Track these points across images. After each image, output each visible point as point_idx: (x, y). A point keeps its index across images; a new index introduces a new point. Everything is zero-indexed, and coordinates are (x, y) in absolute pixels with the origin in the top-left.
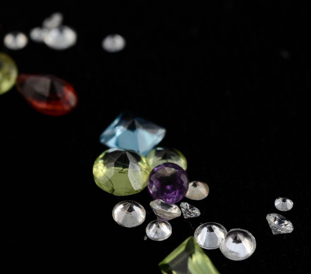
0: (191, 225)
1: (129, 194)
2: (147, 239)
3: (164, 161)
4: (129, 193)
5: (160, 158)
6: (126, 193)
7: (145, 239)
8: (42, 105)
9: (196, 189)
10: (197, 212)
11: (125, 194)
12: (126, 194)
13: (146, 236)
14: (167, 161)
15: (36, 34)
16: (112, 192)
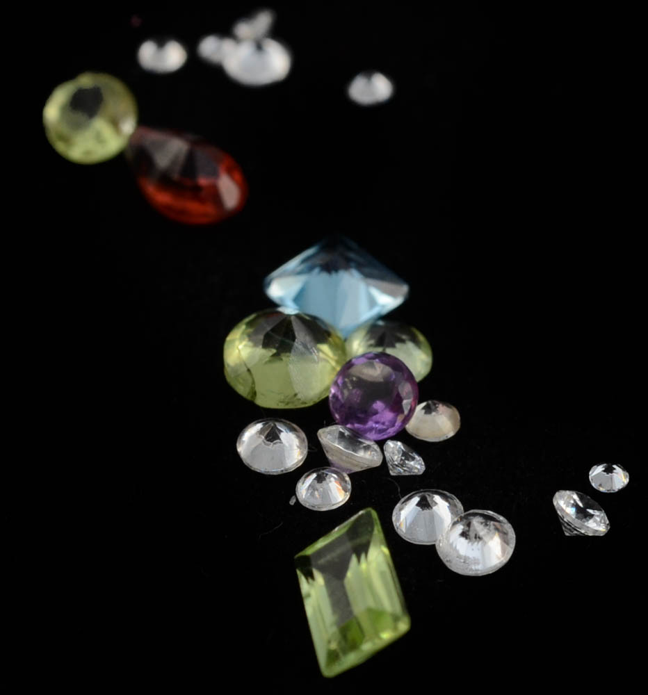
0: (399, 490)
1: (287, 407)
2: (295, 503)
3: (379, 350)
4: (287, 404)
5: (372, 342)
6: (281, 402)
7: (292, 502)
8: (162, 198)
9: (428, 417)
10: (417, 465)
11: (278, 405)
12: (280, 404)
13: (294, 497)
14: (384, 350)
15: (210, 47)
16: (252, 397)
